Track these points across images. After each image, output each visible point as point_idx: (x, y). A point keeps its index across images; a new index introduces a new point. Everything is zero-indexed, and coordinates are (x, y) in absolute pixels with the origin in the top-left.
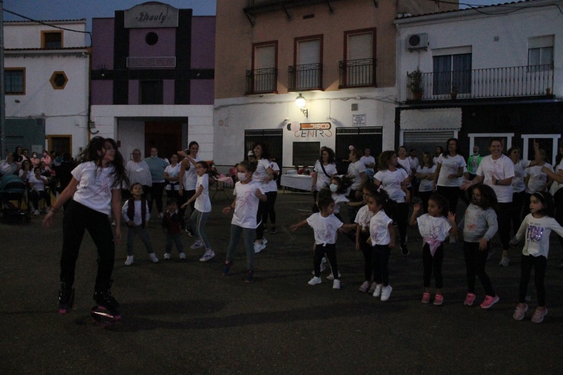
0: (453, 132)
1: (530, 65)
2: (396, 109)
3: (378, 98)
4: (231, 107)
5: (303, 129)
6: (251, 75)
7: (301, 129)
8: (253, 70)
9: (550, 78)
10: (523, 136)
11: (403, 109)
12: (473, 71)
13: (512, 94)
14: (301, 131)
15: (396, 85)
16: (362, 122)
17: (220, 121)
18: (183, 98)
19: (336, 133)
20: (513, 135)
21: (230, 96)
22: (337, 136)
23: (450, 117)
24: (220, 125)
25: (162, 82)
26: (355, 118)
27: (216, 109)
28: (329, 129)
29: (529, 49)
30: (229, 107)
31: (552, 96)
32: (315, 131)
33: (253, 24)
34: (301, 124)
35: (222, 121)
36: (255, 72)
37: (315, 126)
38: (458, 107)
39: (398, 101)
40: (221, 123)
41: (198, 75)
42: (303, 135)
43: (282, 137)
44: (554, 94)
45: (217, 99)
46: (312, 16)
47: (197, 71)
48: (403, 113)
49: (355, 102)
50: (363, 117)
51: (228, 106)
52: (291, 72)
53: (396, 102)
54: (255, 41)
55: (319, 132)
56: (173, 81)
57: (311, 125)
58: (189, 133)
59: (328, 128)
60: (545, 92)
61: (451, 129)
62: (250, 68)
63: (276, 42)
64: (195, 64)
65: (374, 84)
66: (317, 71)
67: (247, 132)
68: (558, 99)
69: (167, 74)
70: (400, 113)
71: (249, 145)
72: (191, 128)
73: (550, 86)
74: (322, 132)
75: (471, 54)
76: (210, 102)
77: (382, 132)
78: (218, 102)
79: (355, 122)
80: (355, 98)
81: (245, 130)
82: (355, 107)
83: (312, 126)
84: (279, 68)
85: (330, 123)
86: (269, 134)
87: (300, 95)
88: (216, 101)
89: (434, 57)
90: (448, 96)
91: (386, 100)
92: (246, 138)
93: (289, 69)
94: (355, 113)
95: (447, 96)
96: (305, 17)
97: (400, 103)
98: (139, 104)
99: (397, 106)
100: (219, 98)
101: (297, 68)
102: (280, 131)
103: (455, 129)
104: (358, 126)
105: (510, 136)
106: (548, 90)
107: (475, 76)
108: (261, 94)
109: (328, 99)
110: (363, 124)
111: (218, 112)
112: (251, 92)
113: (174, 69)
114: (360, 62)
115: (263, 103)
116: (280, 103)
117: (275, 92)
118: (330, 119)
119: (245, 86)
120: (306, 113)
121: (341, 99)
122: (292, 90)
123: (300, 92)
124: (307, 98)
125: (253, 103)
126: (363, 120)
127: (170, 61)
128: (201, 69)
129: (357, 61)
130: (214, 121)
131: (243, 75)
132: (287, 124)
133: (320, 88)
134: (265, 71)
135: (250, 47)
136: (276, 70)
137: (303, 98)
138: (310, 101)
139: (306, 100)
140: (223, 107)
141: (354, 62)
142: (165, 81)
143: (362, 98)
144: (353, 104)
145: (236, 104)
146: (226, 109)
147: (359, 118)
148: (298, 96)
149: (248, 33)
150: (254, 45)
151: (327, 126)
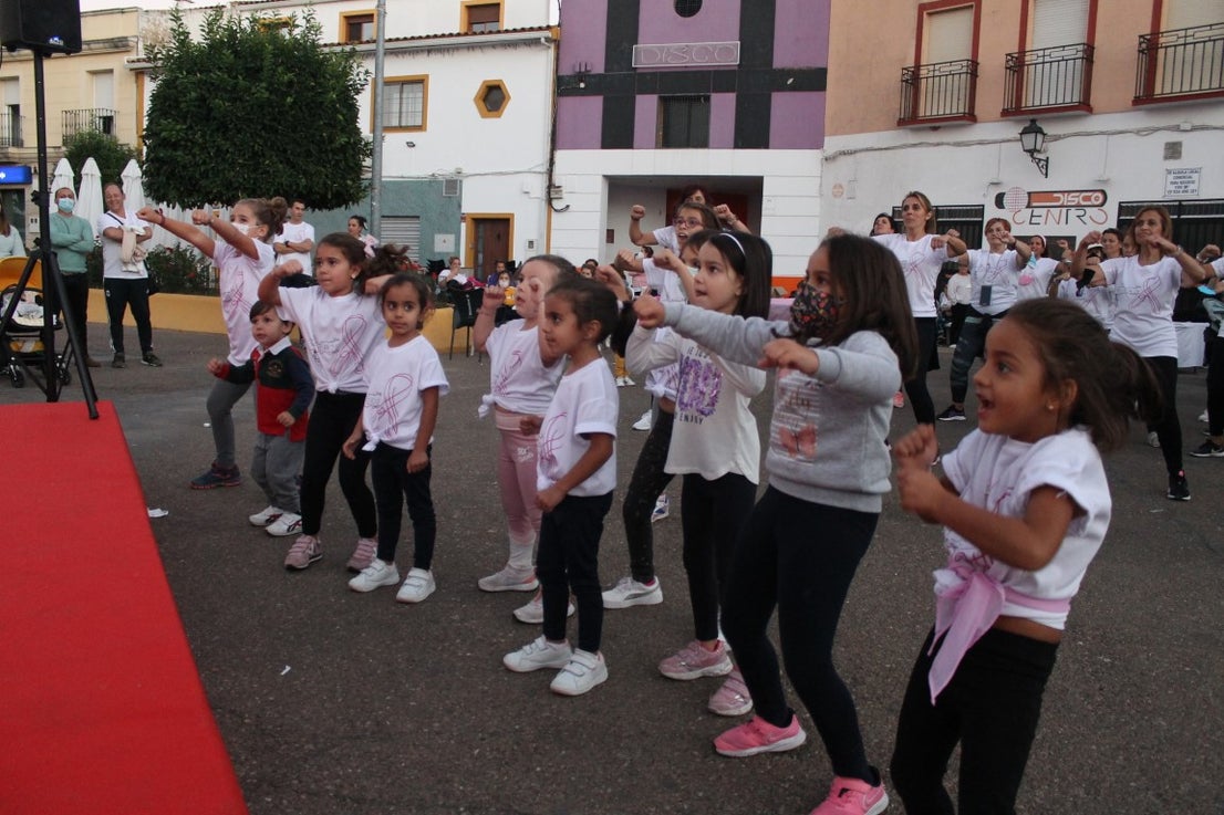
4: (863, 154)
5: (1034, 204)
6: (913, 80)
7: (1028, 206)
8: (918, 66)
14: (1030, 210)
16: (1191, 187)
17: (835, 187)
18: (752, 133)
19: (1119, 215)
21: (862, 130)
22: (1120, 223)
24: (835, 196)
25: (707, 99)
26: (1171, 178)
27: (827, 160)
28: (1102, 204)
30: (858, 155)
32: (1064, 210)
34: (1029, 194)
35: (841, 186)
36: (923, 72)
37: (1064, 199)
40: (838, 190)
41: (790, 81)
42: (1034, 220)
45: (831, 135)
47: (787, 73)
49: (1174, 137)
50: (1195, 176)
51: (855, 152)
52: (1010, 68)
55: (1073, 213)
56: (731, 98)
57: (1055, 195)
58: (764, 212)
59: (1098, 203)
62: (910, 63)
64: (783, 58)
66: (1079, 62)
69: (718, 79)
72: (768, 203)
74: (1081, 213)
76: (817, 144)
78: (832, 143)
79: (1172, 188)
80: (1177, 129)
82: (1173, 151)
83: (1058, 199)
84: (979, 60)
85: (1103, 192)
87: (1033, 121)
88: (827, 139)
93: (1007, 61)
94: (1173, 164)
98: (657, 147)
100: (835, 133)
101: (1027, 58)
102: (980, 211)
104: (1180, 198)
108: (936, 124)
109: (1102, 133)
110: (1193, 191)
111: (832, 166)
112: (910, 119)
113: (736, 68)
114: (1197, 35)
115: (938, 144)
116: (981, 143)
117: (970, 117)
118: (1106, 182)
119: (895, 105)
120: (1044, 167)
121: (1138, 132)
122: (1012, 111)
123: (1031, 117)
124: (1049, 129)
125: (914, 145)
126: (1193, 182)
127: (727, 50)
128: (796, 67)
129: (1190, 32)
130: (821, 185)
131: (892, 78)
132: (994, 192)
133: (1085, 106)
134: (947, 69)
135: (914, 13)
136: (974, 65)
137: (1040, 131)
138: (1057, 138)
139: (1044, 135)
140: (844, 153)
141: (1182, 33)
142: (715, 97)
143: (1194, 129)
144: (1167, 144)
145: (876, 147)
146: (850, 159)
147: (1183, 177)
148: (1027, 125)
150: (923, 8)
151: (1096, 199)
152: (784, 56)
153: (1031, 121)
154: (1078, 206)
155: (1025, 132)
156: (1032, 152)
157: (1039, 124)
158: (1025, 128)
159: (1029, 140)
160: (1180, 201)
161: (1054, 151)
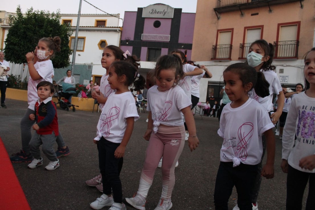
6: (215, 48)
8: (216, 45)
16: (286, 80)
21: (201, 60)
25: (161, 50)
26: (281, 78)
33: (218, 18)
36: (218, 47)
41: (183, 47)
46: (257, 14)
47: (182, 44)
49: (282, 68)
50: (287, 78)
54: (219, 29)
56: (167, 50)
62: (215, 44)
63: (233, 29)
64: (181, 40)
69: (164, 45)
71: (210, 90)
79: (281, 80)
80: (283, 66)
81: (209, 81)
82: (281, 71)
84: (233, 45)
92: (208, 86)
93: (240, 46)
94: (281, 74)
96: (252, 15)
98: (146, 61)
101: (245, 45)
108: (221, 60)
110: (286, 82)
112: (214, 58)
113: (169, 42)
114: (288, 43)
115: (220, 65)
117: (230, 59)
119: (210, 55)
122: (241, 58)
125: (215, 65)
126: (286, 79)
127: (167, 37)
128: (184, 43)
129: (286, 42)
131: (210, 48)
134: (224, 46)
135: (216, 32)
136: (231, 46)
141: (284, 42)
142: (163, 49)
143: (287, 66)
144: (280, 69)
147: (284, 78)
149: (215, 24)
150: (218, 31)
160: (283, 84)
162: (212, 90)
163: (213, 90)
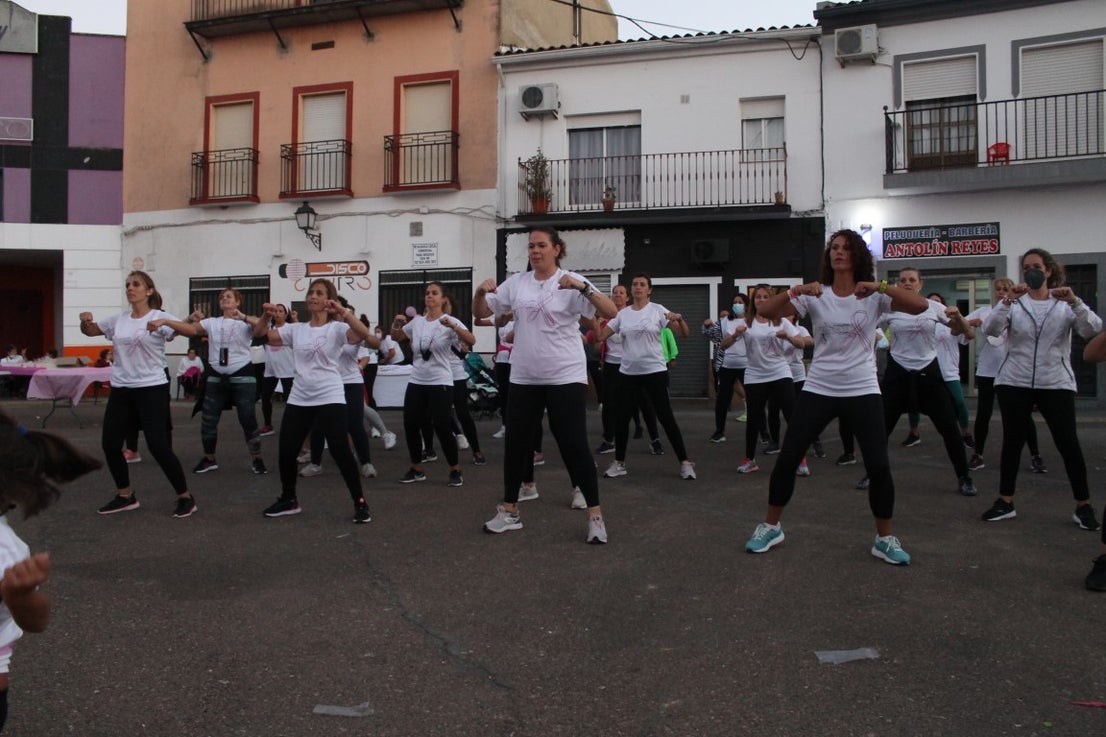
0: (609, 276)
1: (745, 148)
2: (499, 231)
3: (464, 211)
4: (161, 230)
5: (312, 274)
6: (202, 164)
7: (307, 276)
8: (206, 152)
9: (781, 173)
10: (738, 282)
11: (512, 231)
12: (643, 158)
13: (715, 202)
14: (308, 279)
15: (498, 185)
16: (432, 258)
17: (136, 260)
18: (49, 208)
19: (380, 282)
20: (719, 280)
21: (158, 207)
22: (381, 289)
23: (602, 246)
26: (416, 251)
27: (126, 234)
28: (366, 273)
29: (743, 121)
30: (155, 231)
31: (786, 208)
32: (338, 278)
33: (206, 58)
34: (307, 264)
35: (142, 260)
36: (212, 157)
37: (336, 269)
38: (618, 227)
39: (503, 216)
40: (139, 263)
41: (87, 160)
43: (268, 291)
44: (788, 203)
45: (129, 211)
46: (330, 45)
47: (83, 152)
48: (512, 239)
49: (416, 218)
50: (434, 250)
51: (153, 228)
52: (285, 157)
53: (499, 219)
54: (212, 94)
55: (345, 280)
56: (26, 173)
57: (328, 265)
58: (66, 284)
59: (364, 271)
60: (774, 200)
61: (605, 270)
62: (200, 148)
63: (255, 96)
64: (78, 138)
65: (454, 184)
66: (339, 155)
67: (193, 283)
68: (796, 213)
70: (505, 240)
72: (71, 274)
73: (782, 189)
74: (350, 280)
75: (639, 126)
76: (116, 220)
77: (471, 279)
78: (131, 220)
79: (418, 259)
80: (417, 211)
81: (190, 279)
82: (416, 230)
83: (331, 269)
84: (259, 149)
85: (366, 262)
86: (241, 286)
87: (306, 203)
88: (126, 216)
89: (571, 131)
90: (598, 207)
91: (477, 214)
92: (192, 294)
93: (282, 151)
94: (417, 240)
95: (595, 206)
96: (316, 47)
97: (506, 221)
99: (501, 226)
100: (133, 210)
101: (299, 149)
102: (266, 280)
103: (612, 270)
104: (424, 267)
105: (714, 282)
106: (778, 195)
107: (647, 167)
108: (225, 204)
109: (362, 214)
110: (433, 262)
111: (132, 240)
112: (202, 199)
113: (30, 145)
114: (426, 139)
115: (226, 222)
116: (264, 221)
117: (254, 198)
118: (367, 254)
119: (187, 186)
120: (318, 241)
121: (389, 214)
122: (289, 194)
123: (304, 199)
124: (320, 210)
125: (206, 222)
126: (433, 254)
127: (21, 126)
128: (92, 147)
129: (421, 137)
130: (121, 259)
131: (186, 161)
132: (278, 264)
133: (347, 192)
134: (231, 155)
135: (201, 104)
136: (255, 152)
137: (311, 211)
138: (327, 217)
139: (316, 215)
140: (142, 229)
141: (415, 137)
142: (8, 172)
143: (429, 213)
144: (412, 224)
145: (171, 223)
146: (149, 234)
147: (425, 251)
148: (301, 206)
149: (196, 76)
150: (209, 101)
151: (361, 268)
152: (80, 135)
153: (305, 202)
154: (347, 275)
155: (299, 212)
156: (306, 229)
157: (311, 206)
158: (299, 209)
159: (303, 218)
161: (326, 228)
162: (207, 309)
163: (209, 307)
